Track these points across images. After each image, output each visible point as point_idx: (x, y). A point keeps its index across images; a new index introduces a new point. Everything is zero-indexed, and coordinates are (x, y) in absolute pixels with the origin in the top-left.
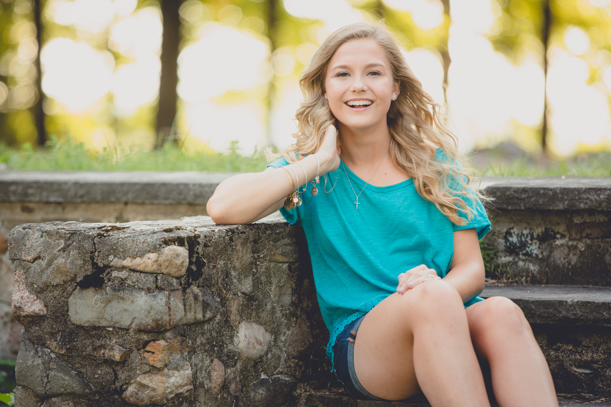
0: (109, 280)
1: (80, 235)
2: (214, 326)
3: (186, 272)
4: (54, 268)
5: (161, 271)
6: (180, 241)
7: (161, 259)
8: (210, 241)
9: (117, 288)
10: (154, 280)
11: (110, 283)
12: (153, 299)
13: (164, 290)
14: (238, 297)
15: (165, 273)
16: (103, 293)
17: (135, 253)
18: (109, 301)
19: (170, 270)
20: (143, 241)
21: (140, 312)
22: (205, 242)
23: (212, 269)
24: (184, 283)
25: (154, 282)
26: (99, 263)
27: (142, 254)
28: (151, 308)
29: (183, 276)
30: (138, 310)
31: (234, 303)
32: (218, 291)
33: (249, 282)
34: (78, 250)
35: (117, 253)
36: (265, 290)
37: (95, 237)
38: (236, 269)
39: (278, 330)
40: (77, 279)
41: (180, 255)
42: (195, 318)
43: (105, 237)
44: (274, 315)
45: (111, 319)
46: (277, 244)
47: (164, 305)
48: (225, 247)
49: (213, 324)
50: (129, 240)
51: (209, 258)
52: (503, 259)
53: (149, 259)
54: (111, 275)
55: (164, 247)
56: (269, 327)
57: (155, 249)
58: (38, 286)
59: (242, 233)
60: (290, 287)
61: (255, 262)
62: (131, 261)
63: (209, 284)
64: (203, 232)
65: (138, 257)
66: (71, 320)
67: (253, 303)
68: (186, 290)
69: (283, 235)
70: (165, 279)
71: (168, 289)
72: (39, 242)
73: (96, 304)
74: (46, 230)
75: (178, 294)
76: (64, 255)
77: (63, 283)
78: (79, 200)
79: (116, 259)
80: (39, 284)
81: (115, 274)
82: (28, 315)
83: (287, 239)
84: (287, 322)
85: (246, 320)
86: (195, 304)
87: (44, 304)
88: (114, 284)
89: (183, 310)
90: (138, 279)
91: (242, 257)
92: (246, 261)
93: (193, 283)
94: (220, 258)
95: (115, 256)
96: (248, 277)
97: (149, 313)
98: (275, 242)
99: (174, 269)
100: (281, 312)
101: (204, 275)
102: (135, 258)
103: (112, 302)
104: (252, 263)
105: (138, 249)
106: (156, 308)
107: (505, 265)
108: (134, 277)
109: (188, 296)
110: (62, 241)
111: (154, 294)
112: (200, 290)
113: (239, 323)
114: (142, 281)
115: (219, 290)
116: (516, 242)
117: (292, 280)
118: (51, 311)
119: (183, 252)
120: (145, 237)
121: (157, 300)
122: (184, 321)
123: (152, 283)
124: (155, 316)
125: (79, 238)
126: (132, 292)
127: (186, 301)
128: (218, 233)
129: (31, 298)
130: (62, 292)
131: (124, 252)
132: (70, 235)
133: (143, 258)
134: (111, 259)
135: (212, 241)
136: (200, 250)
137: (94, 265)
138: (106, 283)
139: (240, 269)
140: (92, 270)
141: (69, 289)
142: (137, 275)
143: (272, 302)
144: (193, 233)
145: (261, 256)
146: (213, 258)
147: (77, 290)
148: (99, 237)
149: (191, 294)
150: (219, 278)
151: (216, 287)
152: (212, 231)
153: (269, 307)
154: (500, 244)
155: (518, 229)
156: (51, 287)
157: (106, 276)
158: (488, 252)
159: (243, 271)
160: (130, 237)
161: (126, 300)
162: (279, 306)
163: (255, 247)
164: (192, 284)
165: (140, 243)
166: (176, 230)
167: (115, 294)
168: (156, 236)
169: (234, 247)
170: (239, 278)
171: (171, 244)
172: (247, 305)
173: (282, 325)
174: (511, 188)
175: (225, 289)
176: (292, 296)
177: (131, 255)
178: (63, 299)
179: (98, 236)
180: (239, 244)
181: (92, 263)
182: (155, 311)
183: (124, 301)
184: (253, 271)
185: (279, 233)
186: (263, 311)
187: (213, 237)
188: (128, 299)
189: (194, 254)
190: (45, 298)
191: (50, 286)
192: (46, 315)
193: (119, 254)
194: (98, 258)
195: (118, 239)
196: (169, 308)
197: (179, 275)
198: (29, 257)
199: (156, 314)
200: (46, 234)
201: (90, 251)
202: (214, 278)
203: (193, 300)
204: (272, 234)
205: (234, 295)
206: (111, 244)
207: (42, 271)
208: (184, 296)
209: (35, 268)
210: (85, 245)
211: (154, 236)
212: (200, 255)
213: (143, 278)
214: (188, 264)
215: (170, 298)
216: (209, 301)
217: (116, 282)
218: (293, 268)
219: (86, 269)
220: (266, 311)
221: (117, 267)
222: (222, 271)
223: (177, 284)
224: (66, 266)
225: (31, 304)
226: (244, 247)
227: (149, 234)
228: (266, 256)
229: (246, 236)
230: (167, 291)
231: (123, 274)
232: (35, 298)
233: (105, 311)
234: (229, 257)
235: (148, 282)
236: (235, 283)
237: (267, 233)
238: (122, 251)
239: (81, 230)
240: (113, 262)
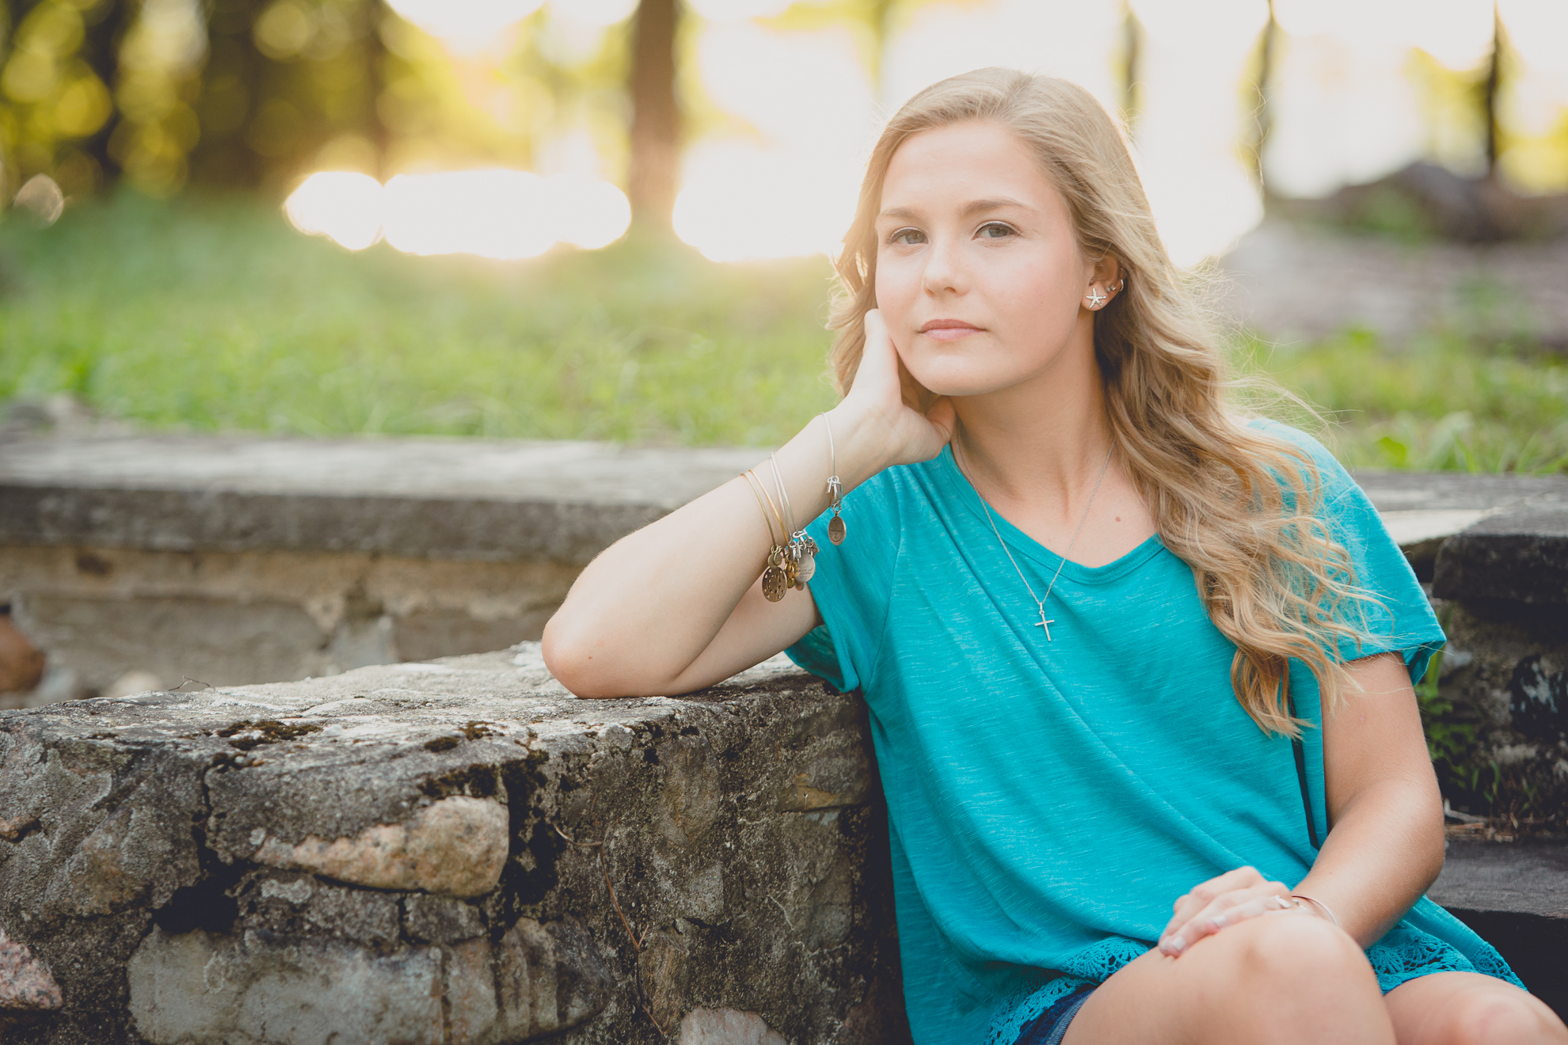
0: (253, 908)
1: (159, 758)
2: (598, 1039)
3: (500, 881)
4: (81, 862)
5: (416, 883)
6: (480, 781)
7: (417, 845)
8: (581, 767)
9: (276, 934)
10: (393, 914)
11: (255, 919)
12: (390, 976)
13: (427, 943)
14: (677, 936)
15: (429, 888)
16: (233, 949)
17: (332, 826)
18: (254, 975)
19: (448, 877)
20: (357, 786)
21: (352, 1016)
22: (565, 772)
23: (589, 856)
24: (494, 915)
25: (396, 919)
26: (220, 852)
27: (356, 828)
28: (386, 1007)
29: (491, 894)
30: (344, 1010)
31: (663, 957)
32: (608, 925)
33: (713, 884)
34: (156, 806)
35: (277, 822)
36: (766, 901)
37: (208, 768)
38: (668, 846)
39: (809, 1022)
40: (154, 898)
41: (478, 828)
42: (534, 1023)
43: (239, 767)
44: (794, 976)
45: (260, 1032)
46: (802, 756)
47: (426, 993)
48: (630, 784)
49: (593, 1034)
50: (314, 779)
51: (579, 824)
52: (1508, 750)
53: (377, 845)
54: (259, 894)
55: (425, 806)
56: (780, 1014)
57: (396, 813)
58: (34, 916)
59: (685, 732)
60: (846, 883)
61: (731, 819)
62: (321, 849)
63: (579, 908)
64: (559, 742)
65: (342, 836)
66: (139, 1030)
67: (725, 948)
68: (501, 937)
69: (821, 725)
70: (431, 909)
71: (440, 939)
72: (36, 777)
73: (213, 983)
74: (56, 739)
75: (475, 953)
76: (112, 823)
77: (108, 911)
78: (235, 544)
79: (274, 842)
80: (36, 912)
81: (270, 889)
82: (5, 1009)
83: (835, 735)
84: (837, 993)
85: (705, 1003)
86: (532, 977)
87: (53, 975)
88: (267, 921)
89: (493, 1003)
90: (344, 910)
91: (688, 807)
92: (701, 819)
93: (525, 911)
94: (615, 818)
95: (270, 833)
96: (707, 867)
97: (379, 1020)
98: (794, 748)
99: (459, 875)
100: (817, 964)
101: (562, 880)
102: (333, 841)
103: (263, 980)
104: (719, 823)
105: (342, 811)
106: (402, 1004)
107: (1514, 770)
108: (331, 902)
109: (508, 957)
110: (107, 776)
111: (394, 958)
112: (548, 931)
113: (682, 1015)
114: (356, 916)
115: (613, 920)
116: (1548, 701)
117: (851, 860)
118: (75, 996)
119: (488, 817)
120: (364, 773)
121: (403, 979)
122: (496, 1036)
123: (387, 922)
124: (398, 1033)
125: (156, 770)
126: (324, 950)
127: (503, 971)
128: (607, 740)
129: (13, 955)
130: (109, 937)
131: (299, 818)
132: (130, 756)
133: (357, 842)
134: (259, 842)
135: (588, 769)
136: (547, 803)
137: (207, 857)
138: (243, 918)
139: (684, 845)
140: (198, 874)
141: (130, 928)
142: (339, 895)
143: (789, 936)
144: (524, 750)
145: (750, 798)
146: (591, 823)
147: (154, 936)
148: (220, 767)
149: (518, 948)
150: (613, 884)
151: (604, 913)
152: (586, 734)
153: (778, 952)
154: (1498, 706)
155: (1552, 661)
156: (73, 921)
157: (241, 894)
158: (1456, 728)
159: (692, 852)
160: (317, 769)
161: (308, 974)
162: (812, 944)
163: (730, 771)
164: (521, 913)
165: (348, 792)
166: (467, 742)
167: (271, 956)
168: (399, 769)
169: (660, 781)
170: (680, 875)
171: (449, 794)
172: (708, 958)
173: (823, 1005)
174: (1532, 539)
175: (633, 917)
176: (853, 908)
177: (319, 830)
178: (111, 960)
179: (215, 764)
180: (677, 770)
181: (198, 852)
182: (399, 1016)
183: (300, 978)
184: (725, 848)
185: (807, 721)
186: (759, 967)
187: (590, 756)
188: (311, 971)
189: (528, 817)
190: (57, 956)
191: (71, 918)
192: (60, 1008)
193: (282, 827)
194: (217, 835)
195: (280, 776)
196: (446, 1002)
197: (477, 890)
198: (4, 823)
199: (402, 1024)
200: (56, 752)
201: (192, 812)
202: (596, 887)
203: (525, 966)
204: (784, 724)
205: (664, 929)
206: (256, 794)
207: (47, 870)
208: (496, 956)
209: (23, 858)
210: (177, 793)
211: (393, 769)
212: (547, 820)
213: (358, 907)
214: (506, 853)
215: (447, 967)
216: (579, 966)
217: (276, 914)
218: (853, 823)
219: (180, 870)
220: (770, 967)
221: (277, 868)
222: (621, 860)
223: (471, 920)
224: (118, 859)
225: (12, 974)
226: (694, 776)
227: (377, 763)
228: (768, 794)
229: (701, 741)
230: (439, 946)
231: (296, 891)
232: (27, 952)
233: (240, 1006)
234: (644, 814)
235: (376, 921)
236: (668, 892)
237: (770, 723)
238: (293, 818)
239: (163, 744)
240: (263, 850)
